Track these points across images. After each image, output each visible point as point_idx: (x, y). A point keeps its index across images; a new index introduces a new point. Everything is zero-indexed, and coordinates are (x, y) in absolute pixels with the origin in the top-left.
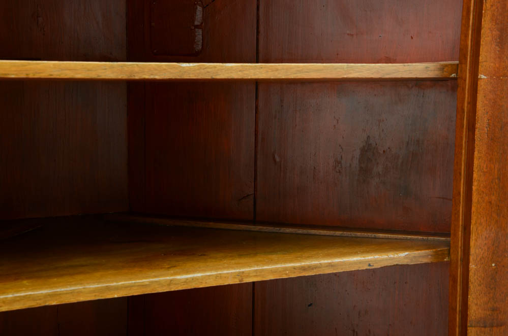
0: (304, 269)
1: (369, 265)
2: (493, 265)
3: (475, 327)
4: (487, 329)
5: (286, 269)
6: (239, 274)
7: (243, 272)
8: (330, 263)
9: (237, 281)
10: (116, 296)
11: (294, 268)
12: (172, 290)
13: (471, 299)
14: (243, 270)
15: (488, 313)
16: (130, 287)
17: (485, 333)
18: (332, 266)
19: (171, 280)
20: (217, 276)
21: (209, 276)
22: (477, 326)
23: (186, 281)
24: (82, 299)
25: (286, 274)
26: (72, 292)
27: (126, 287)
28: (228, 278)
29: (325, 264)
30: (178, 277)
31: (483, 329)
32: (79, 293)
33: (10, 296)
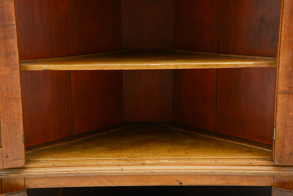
0: (204, 65)
1: (235, 66)
2: (290, 68)
3: (281, 94)
4: (287, 95)
5: (196, 65)
6: (176, 65)
7: (177, 65)
9: (175, 68)
10: (127, 69)
11: (200, 65)
12: (149, 69)
13: (280, 82)
14: (178, 64)
15: (287, 89)
16: (133, 66)
17: (285, 97)
18: (217, 65)
19: (148, 65)
20: (166, 65)
21: (164, 65)
22: (282, 94)
23: (154, 66)
24: (115, 69)
25: (196, 67)
26: (112, 66)
27: (131, 66)
28: (171, 66)
29: (214, 64)
30: (151, 65)
31: (285, 95)
32: (114, 66)
33: (91, 65)
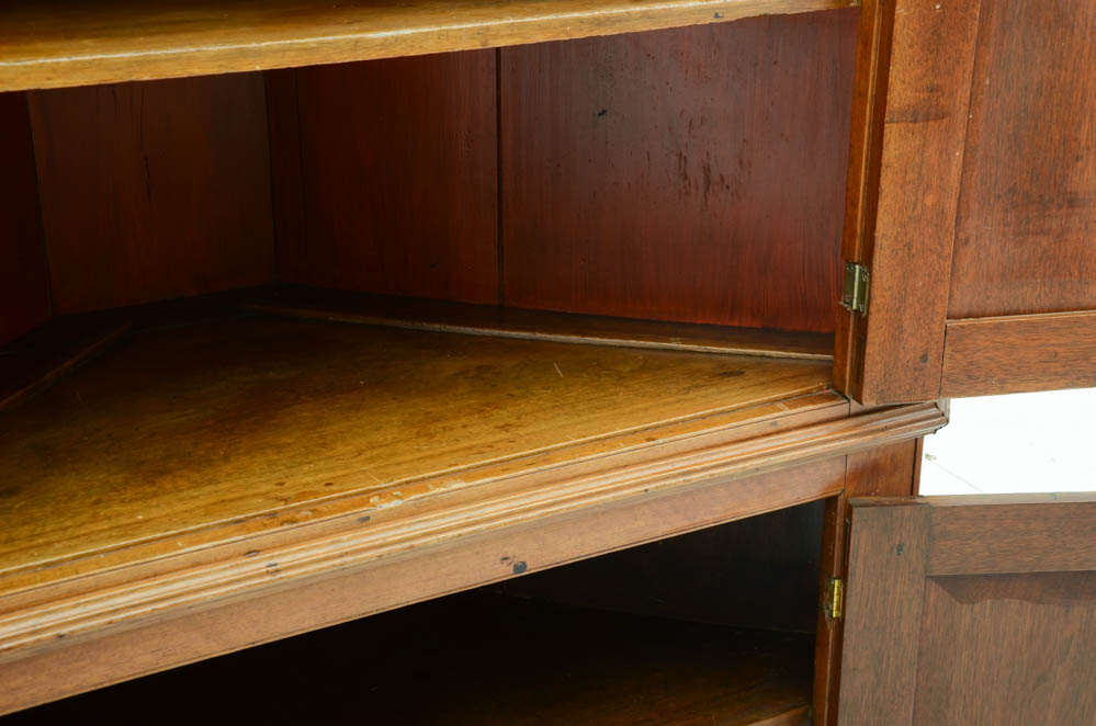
0: (598, 22)
1: (717, 16)
2: (938, 7)
3: (897, 122)
4: (918, 126)
5: (565, 23)
6: (479, 32)
7: (488, 28)
8: (645, 12)
9: (476, 45)
10: (258, 68)
11: (581, 21)
12: (361, 59)
13: (895, 72)
14: (489, 24)
15: (922, 96)
16: (283, 51)
17: (913, 133)
18: (649, 17)
19: (357, 41)
20: (439, 35)
21: (427, 33)
22: (902, 121)
23: (385, 43)
24: (197, 71)
25: (567, 33)
26: (177, 58)
27: (275, 51)
28: (460, 38)
29: (637, 13)
30: (371, 35)
31: (911, 125)
32: (190, 59)
33: (64, 60)
